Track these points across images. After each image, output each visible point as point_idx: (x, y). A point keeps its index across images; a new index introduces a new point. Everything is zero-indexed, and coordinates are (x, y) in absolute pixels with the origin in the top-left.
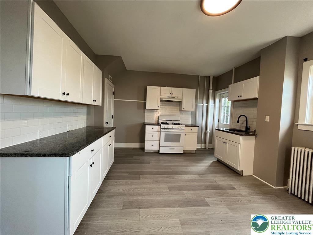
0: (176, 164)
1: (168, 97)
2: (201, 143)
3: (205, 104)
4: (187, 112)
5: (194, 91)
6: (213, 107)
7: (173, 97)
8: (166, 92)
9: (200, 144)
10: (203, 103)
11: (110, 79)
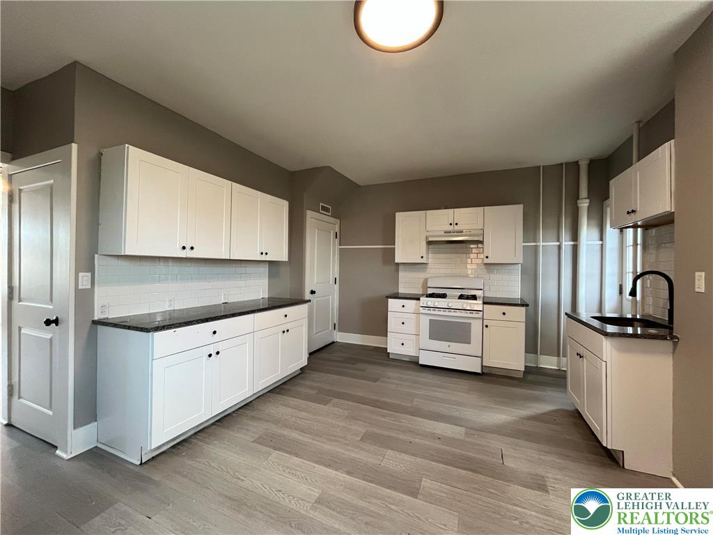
0: (437, 394)
1: (445, 232)
2: (559, 356)
3: (564, 243)
4: (504, 267)
5: (518, 210)
6: (598, 248)
7: (457, 232)
8: (440, 221)
9: (556, 358)
10: (558, 241)
11: (324, 209)
